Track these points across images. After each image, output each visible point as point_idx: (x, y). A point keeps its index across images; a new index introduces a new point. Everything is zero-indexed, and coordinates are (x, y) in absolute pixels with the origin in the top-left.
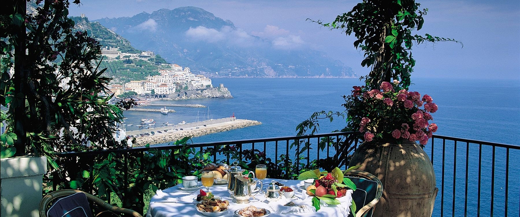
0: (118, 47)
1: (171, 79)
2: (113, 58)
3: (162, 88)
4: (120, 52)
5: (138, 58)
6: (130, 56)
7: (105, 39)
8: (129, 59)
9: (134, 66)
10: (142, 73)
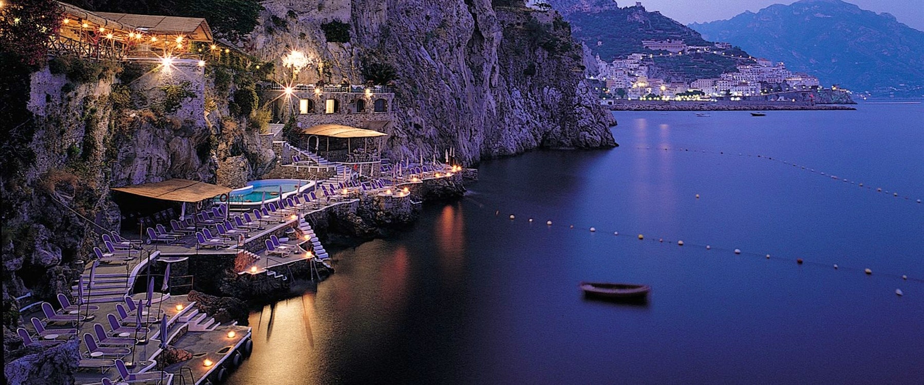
0: (683, 40)
1: (754, 76)
2: (675, 52)
3: (741, 87)
4: (685, 45)
5: (709, 51)
6: (698, 49)
7: (667, 30)
8: (696, 53)
9: (703, 61)
10: (713, 70)
